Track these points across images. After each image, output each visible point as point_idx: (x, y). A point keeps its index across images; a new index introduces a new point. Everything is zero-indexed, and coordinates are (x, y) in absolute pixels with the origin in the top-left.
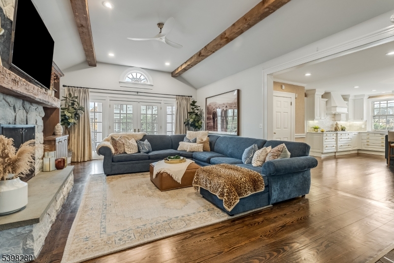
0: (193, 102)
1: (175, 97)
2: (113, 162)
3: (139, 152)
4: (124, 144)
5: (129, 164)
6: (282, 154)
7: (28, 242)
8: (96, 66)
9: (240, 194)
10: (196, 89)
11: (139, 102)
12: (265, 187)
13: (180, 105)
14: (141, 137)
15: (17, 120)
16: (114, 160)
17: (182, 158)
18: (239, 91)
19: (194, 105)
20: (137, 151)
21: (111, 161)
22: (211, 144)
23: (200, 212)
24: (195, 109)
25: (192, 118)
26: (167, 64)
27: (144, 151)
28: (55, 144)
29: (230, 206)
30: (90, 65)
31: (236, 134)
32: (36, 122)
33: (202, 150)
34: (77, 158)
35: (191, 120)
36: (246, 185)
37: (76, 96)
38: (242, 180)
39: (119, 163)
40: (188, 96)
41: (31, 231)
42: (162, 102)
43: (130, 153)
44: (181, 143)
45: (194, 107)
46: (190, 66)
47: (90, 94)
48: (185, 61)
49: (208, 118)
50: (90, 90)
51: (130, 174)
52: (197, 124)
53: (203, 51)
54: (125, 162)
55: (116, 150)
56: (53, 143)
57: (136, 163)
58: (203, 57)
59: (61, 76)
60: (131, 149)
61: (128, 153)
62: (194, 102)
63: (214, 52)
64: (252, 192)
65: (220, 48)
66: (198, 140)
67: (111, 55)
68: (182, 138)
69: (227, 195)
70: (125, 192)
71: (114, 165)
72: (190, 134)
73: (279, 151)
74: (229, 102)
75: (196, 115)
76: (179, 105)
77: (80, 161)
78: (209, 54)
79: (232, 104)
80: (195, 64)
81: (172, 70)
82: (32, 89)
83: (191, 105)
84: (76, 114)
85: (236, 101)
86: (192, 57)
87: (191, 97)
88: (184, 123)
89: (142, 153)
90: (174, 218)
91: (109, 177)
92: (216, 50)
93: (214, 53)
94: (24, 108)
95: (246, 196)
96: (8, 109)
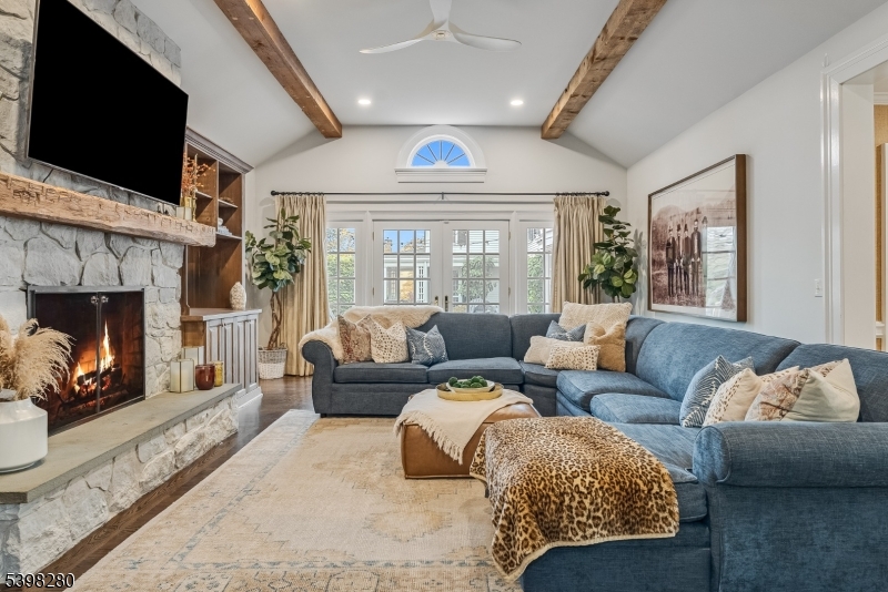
0: (606, 210)
1: (551, 198)
2: (334, 381)
3: (409, 360)
4: (369, 336)
5: (375, 391)
6: (799, 401)
7: (10, 541)
8: (339, 136)
9: (551, 532)
10: (625, 168)
11: (447, 221)
12: (682, 523)
13: (568, 223)
14: (425, 319)
15: (85, 277)
16: (338, 378)
17: (491, 384)
18: (742, 162)
19: (611, 222)
20: (403, 356)
21: (329, 379)
22: (629, 346)
23: (450, 562)
24: (616, 233)
25: (601, 263)
26: (517, 103)
27: (421, 357)
28: (204, 331)
29: (511, 564)
30: (327, 137)
31: (732, 314)
32: (153, 280)
33: (592, 367)
34: (298, 366)
35: (599, 269)
36: (587, 502)
37: (296, 214)
38: (577, 481)
39: (348, 385)
40: (598, 194)
41: (16, 519)
42: (512, 217)
43: (381, 361)
44: (535, 340)
45: (610, 227)
46: (579, 98)
47: (328, 208)
48: (566, 86)
49: (654, 261)
50: (327, 198)
51: (375, 420)
52: (616, 282)
53: (600, 41)
54: (365, 385)
55: (348, 351)
56: (201, 328)
57: (392, 390)
58: (607, 65)
59: (247, 171)
60: (387, 351)
61: (377, 360)
62: (611, 211)
63: (632, 39)
64: (611, 533)
65: (649, 19)
66: (588, 334)
67: (364, 102)
68: (540, 325)
69: (502, 526)
70: (319, 466)
71: (336, 390)
72: (575, 313)
73: (788, 388)
74: (713, 204)
75: (621, 250)
76: (565, 224)
77: (302, 374)
78: (620, 48)
79: (719, 209)
80: (594, 90)
81: (540, 120)
82: (95, 207)
83: (601, 219)
84: (293, 260)
85: (733, 196)
86: (578, 70)
87: (607, 194)
88: (581, 277)
89: (413, 365)
90: (360, 564)
91: (325, 420)
92: (639, 31)
93: (636, 43)
94: (110, 249)
95: (578, 541)
96: (59, 252)
